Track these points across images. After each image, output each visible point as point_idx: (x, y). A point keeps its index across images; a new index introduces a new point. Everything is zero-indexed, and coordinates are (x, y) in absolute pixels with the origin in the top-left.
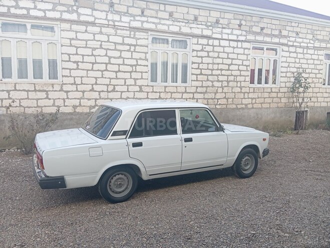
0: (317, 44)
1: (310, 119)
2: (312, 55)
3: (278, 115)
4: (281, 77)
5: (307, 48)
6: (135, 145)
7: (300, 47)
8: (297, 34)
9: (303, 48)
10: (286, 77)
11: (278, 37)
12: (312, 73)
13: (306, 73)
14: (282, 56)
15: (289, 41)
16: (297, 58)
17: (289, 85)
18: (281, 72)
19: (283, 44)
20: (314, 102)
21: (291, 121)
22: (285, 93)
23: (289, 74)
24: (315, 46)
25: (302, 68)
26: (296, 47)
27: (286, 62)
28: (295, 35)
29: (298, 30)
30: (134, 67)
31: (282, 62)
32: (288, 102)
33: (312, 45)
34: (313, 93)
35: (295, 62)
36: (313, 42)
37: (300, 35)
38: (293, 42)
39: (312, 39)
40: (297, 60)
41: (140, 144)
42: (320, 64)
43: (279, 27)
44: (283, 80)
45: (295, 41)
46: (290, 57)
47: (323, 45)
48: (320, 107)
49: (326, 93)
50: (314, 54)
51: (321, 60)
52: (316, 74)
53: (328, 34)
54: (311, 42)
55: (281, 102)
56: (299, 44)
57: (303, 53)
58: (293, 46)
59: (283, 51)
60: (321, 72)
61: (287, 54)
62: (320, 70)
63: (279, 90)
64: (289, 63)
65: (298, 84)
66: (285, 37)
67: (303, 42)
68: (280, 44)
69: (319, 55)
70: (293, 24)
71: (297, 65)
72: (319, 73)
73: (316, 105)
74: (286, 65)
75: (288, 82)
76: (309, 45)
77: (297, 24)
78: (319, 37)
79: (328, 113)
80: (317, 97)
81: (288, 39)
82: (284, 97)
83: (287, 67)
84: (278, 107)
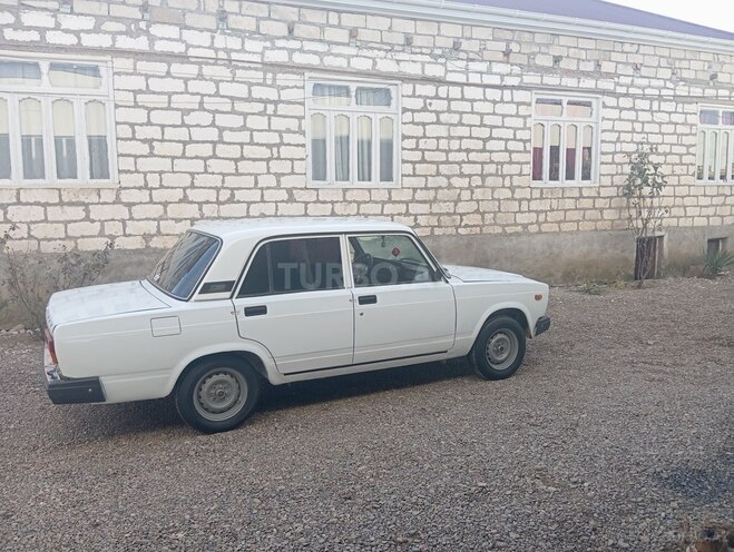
0: (682, 90)
1: (670, 254)
2: (670, 113)
3: (596, 246)
4: (602, 163)
5: (660, 98)
6: (250, 312)
7: (644, 97)
8: (637, 68)
9: (651, 99)
10: (613, 163)
11: (592, 77)
12: (671, 153)
13: (659, 154)
14: (603, 119)
15: (617, 84)
16: (637, 121)
17: (621, 180)
18: (603, 153)
19: (604, 92)
20: (678, 218)
21: (626, 260)
22: (611, 198)
23: (618, 158)
24: (678, 93)
25: (648, 143)
26: (634, 97)
27: (612, 131)
28: (631, 72)
29: (638, 59)
30: (275, 149)
31: (603, 131)
32: (619, 219)
33: (672, 93)
34: (675, 196)
35: (633, 131)
36: (672, 86)
37: (644, 71)
38: (628, 87)
39: (670, 80)
40: (638, 127)
41: (262, 310)
42: (691, 134)
43: (596, 55)
44: (606, 169)
45: (632, 85)
46: (620, 119)
47: (697, 91)
48: (692, 228)
49: (705, 196)
50: (675, 112)
51: (692, 125)
52: (681, 155)
53: (706, 68)
54: (669, 84)
55: (602, 219)
56: (640, 92)
57: (651, 111)
58: (626, 95)
59: (605, 106)
60: (692, 150)
61: (614, 114)
62: (688, 146)
63: (599, 193)
64: (620, 132)
65: (640, 177)
66: (609, 75)
67: (649, 86)
68: (597, 93)
69: (686, 114)
70: (627, 48)
71: (638, 138)
72: (688, 154)
73: (683, 222)
74: (613, 137)
75: (617, 174)
76: (664, 92)
77: (636, 47)
78: (685, 74)
79: (709, 241)
80: (685, 207)
81: (616, 79)
82: (610, 208)
83: (615, 143)
84: (596, 230)
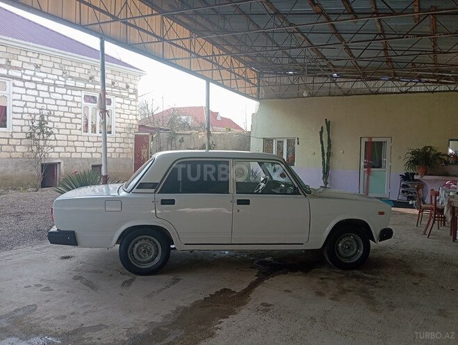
0: (70, 83)
1: (65, 172)
2: (62, 94)
3: (11, 168)
4: (14, 118)
5: (55, 85)
7: (43, 83)
8: (37, 67)
9: (49, 85)
10: (22, 119)
11: (5, 68)
12: (64, 117)
13: (55, 116)
14: (13, 93)
15: (24, 74)
16: (38, 96)
17: (26, 129)
18: (14, 113)
19: (13, 78)
20: (71, 153)
21: (34, 176)
22: (21, 139)
23: (25, 116)
24: (67, 84)
25: (47, 109)
26: (36, 83)
27: (21, 100)
28: (33, 68)
29: (39, 62)
31: (14, 100)
32: (28, 152)
33: (63, 83)
34: (68, 141)
35: (36, 102)
36: (63, 80)
37: (42, 69)
38: (31, 76)
39: (62, 76)
40: (40, 100)
42: (78, 107)
43: (7, 55)
44: (16, 122)
45: (34, 75)
46: (26, 94)
47: (81, 84)
48: (81, 159)
49: (89, 141)
50: (66, 94)
51: (78, 103)
52: (71, 118)
53: (86, 73)
54: (60, 78)
55: (15, 151)
56: (40, 80)
57: (48, 91)
58: (31, 81)
59: (14, 85)
60: (78, 116)
61: (23, 91)
62: (76, 114)
63: (12, 136)
64: (26, 102)
65: (40, 130)
66: (16, 68)
67: (47, 78)
68: (8, 77)
69: (74, 96)
70: (30, 54)
71: (39, 106)
72: (76, 118)
73: (74, 155)
74: (22, 104)
75: (25, 125)
76: (57, 82)
77: (37, 55)
78: (72, 74)
79: (92, 166)
80: (75, 147)
81: (23, 71)
82: (21, 145)
83: (23, 107)
84: (11, 157)
